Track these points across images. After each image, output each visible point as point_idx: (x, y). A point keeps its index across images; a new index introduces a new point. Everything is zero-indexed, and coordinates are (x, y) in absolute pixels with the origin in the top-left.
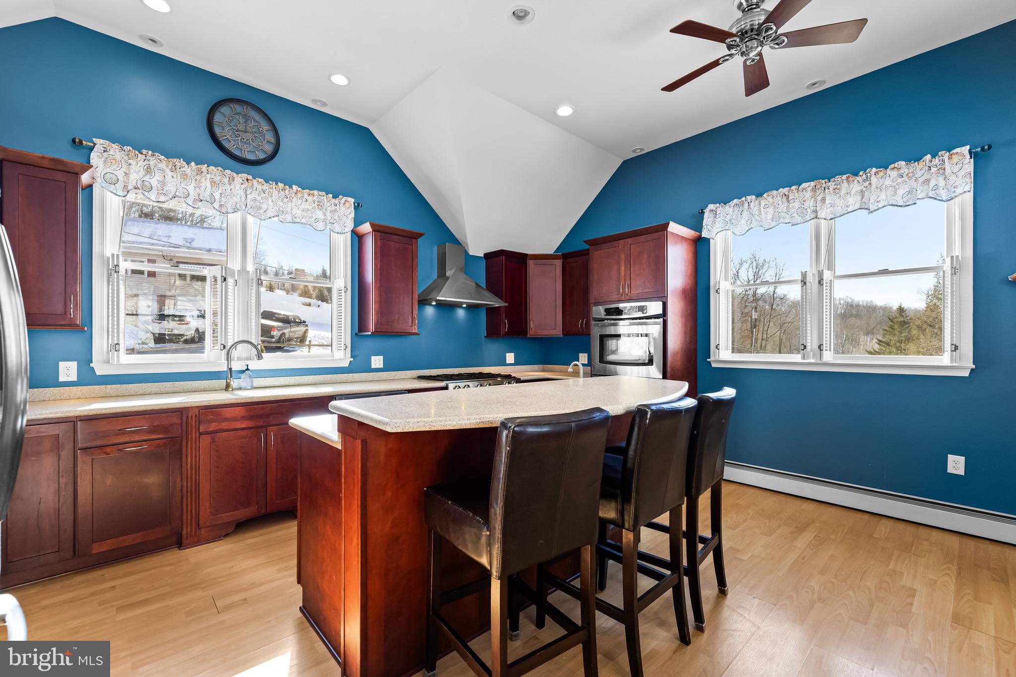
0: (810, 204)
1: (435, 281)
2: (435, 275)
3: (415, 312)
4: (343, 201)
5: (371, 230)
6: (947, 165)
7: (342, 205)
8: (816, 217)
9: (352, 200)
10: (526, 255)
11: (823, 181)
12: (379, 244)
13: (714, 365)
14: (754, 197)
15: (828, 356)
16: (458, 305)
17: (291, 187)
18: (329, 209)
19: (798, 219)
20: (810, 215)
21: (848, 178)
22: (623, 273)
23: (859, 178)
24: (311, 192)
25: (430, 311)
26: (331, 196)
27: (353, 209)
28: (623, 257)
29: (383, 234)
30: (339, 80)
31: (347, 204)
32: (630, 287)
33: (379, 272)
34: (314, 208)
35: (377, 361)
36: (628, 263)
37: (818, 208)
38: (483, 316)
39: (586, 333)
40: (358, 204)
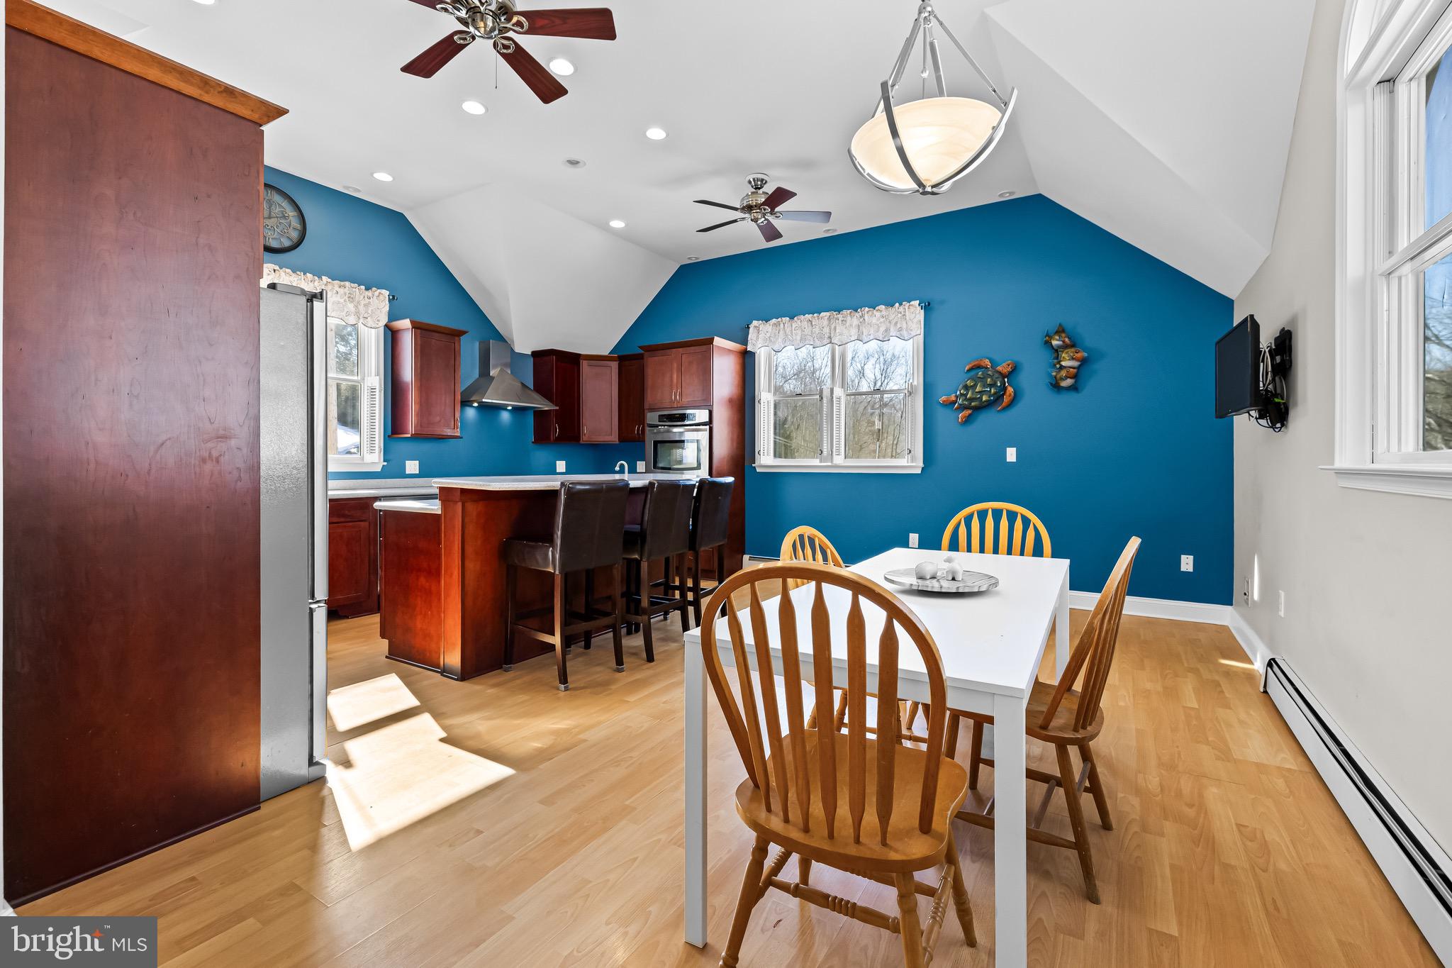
0: (826, 330)
1: (477, 380)
2: (476, 374)
3: (458, 415)
4: (377, 293)
5: (410, 327)
6: (907, 313)
7: (375, 297)
8: (831, 343)
9: (386, 293)
10: (580, 355)
11: (835, 313)
12: (419, 342)
13: (758, 470)
14: (788, 318)
15: (839, 460)
16: (503, 407)
17: (320, 278)
18: (363, 303)
19: (818, 343)
20: (826, 341)
21: (851, 312)
22: (675, 381)
23: (857, 314)
24: (342, 283)
25: (471, 413)
26: (363, 287)
27: (387, 302)
28: (675, 365)
29: (423, 331)
30: (383, 177)
31: (381, 297)
32: (681, 395)
33: (419, 371)
34: (345, 301)
35: (412, 467)
36: (680, 371)
37: (832, 335)
38: (530, 419)
39: (641, 439)
40: (394, 297)
